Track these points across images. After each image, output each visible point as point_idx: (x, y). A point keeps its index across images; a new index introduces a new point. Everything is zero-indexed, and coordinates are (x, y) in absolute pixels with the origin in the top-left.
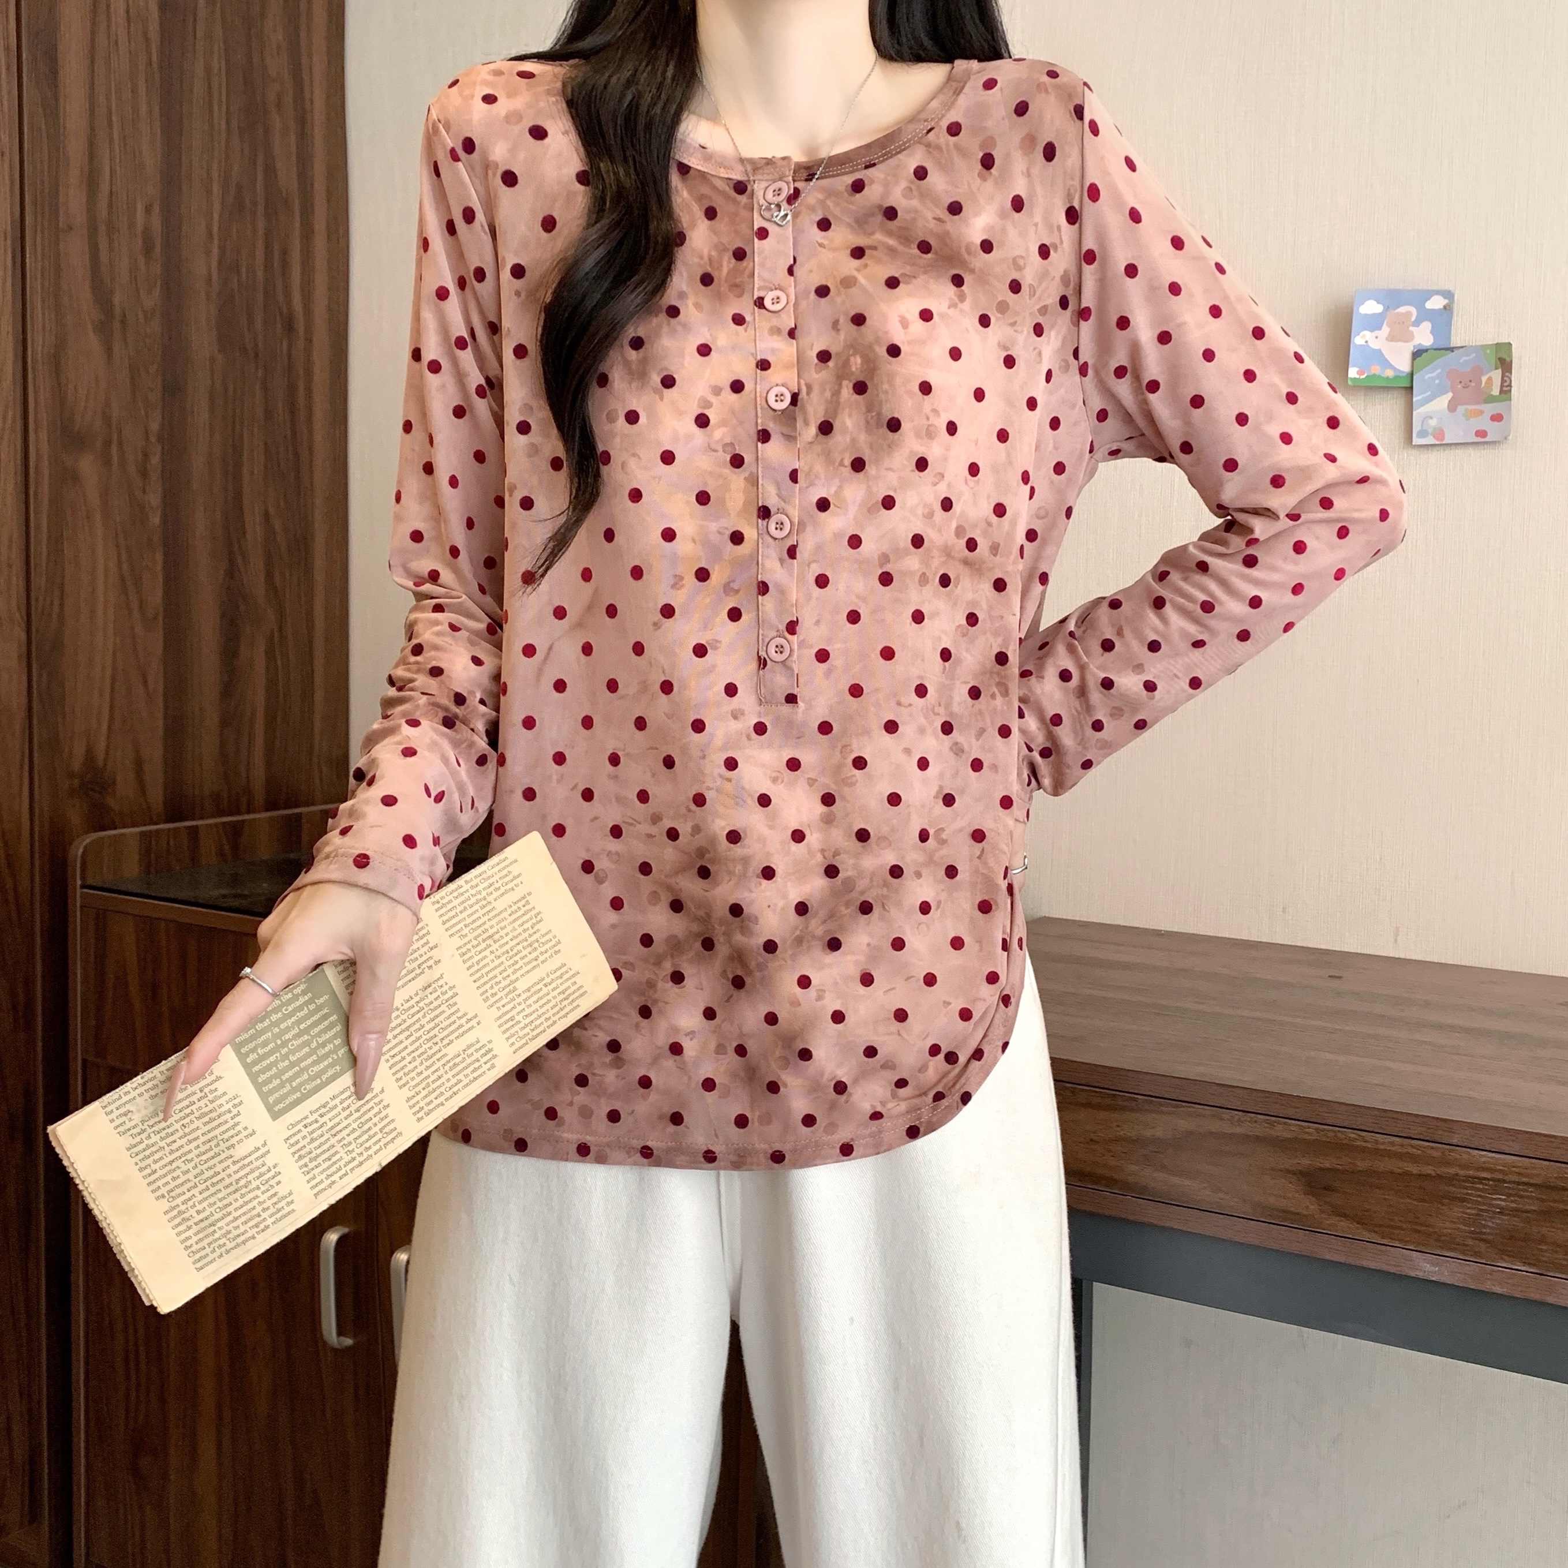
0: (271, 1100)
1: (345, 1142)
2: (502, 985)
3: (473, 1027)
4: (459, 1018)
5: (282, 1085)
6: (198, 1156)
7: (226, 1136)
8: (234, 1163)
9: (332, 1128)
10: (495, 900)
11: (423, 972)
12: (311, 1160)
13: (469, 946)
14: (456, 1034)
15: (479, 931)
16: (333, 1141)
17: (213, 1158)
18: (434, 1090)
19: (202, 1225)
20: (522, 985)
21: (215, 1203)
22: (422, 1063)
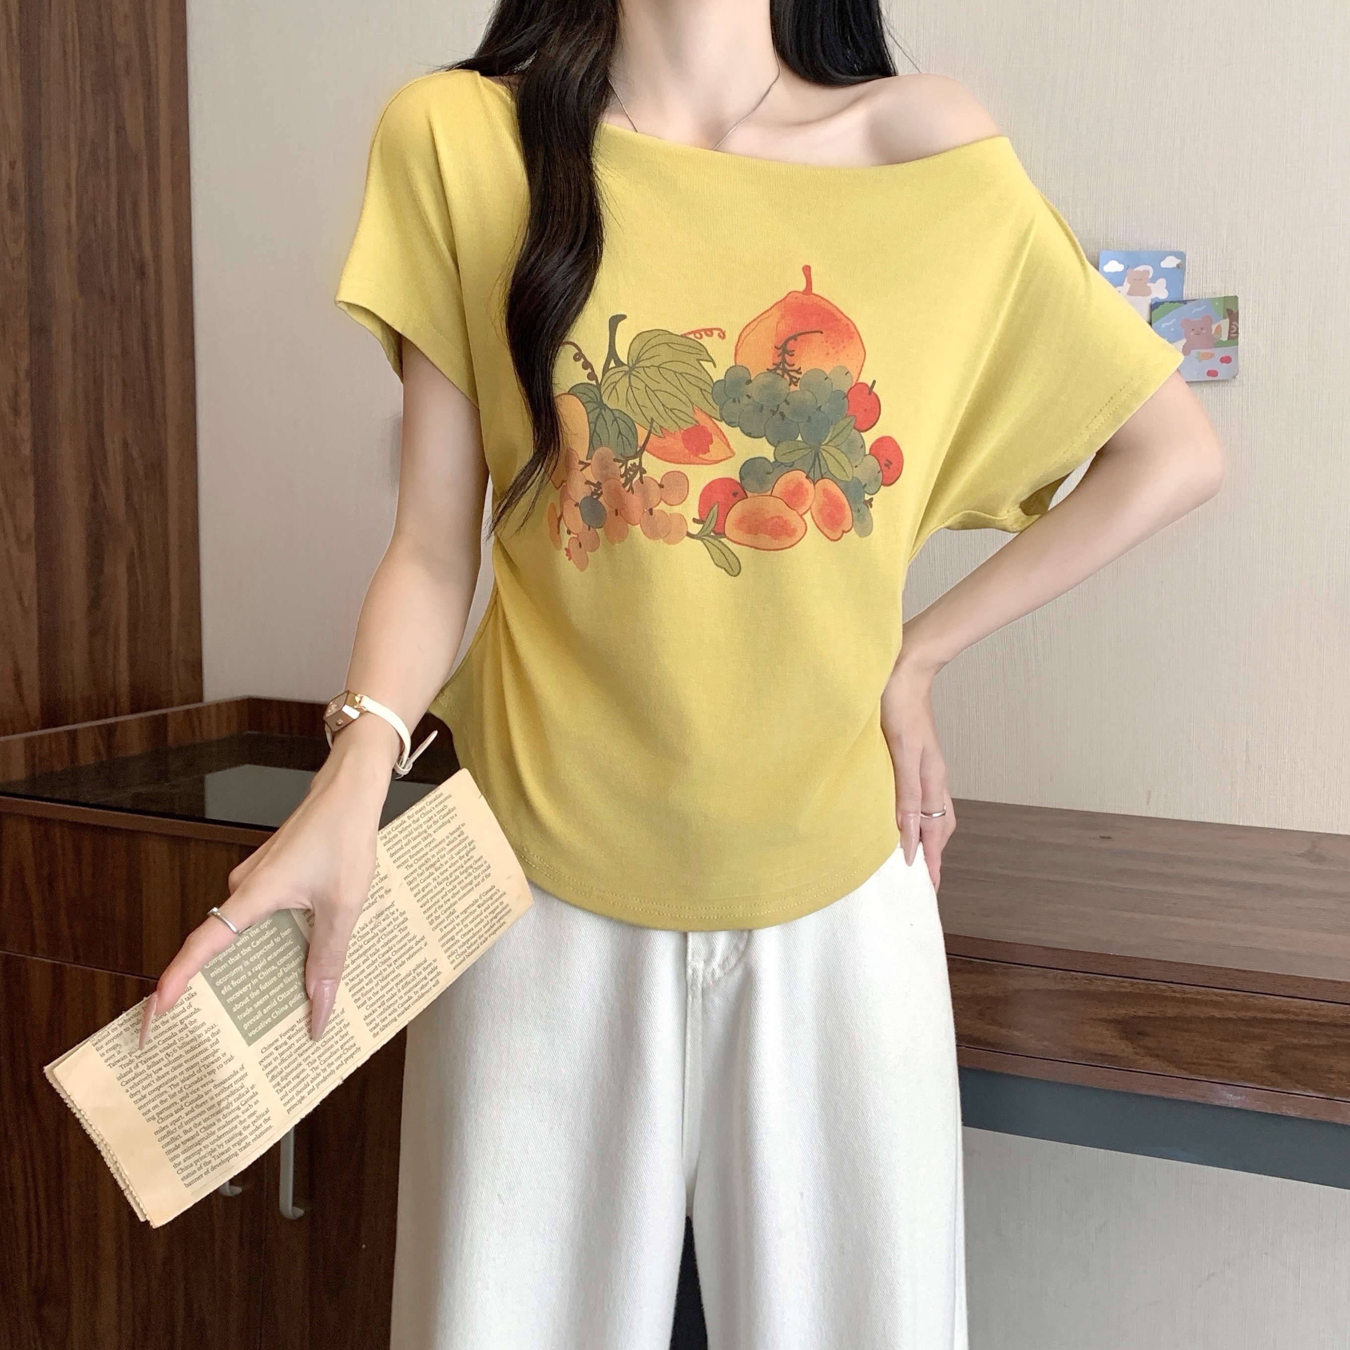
0: (246, 1026)
1: (310, 1060)
2: (444, 908)
4: (410, 941)
5: (254, 1013)
6: (183, 1081)
7: (206, 1062)
8: (216, 1086)
9: (299, 1048)
10: (435, 832)
11: (376, 902)
14: (407, 956)
15: (423, 861)
16: (300, 1060)
17: (196, 1082)
18: (389, 1007)
19: (189, 1144)
20: (460, 908)
21: (200, 1124)
22: (377, 984)
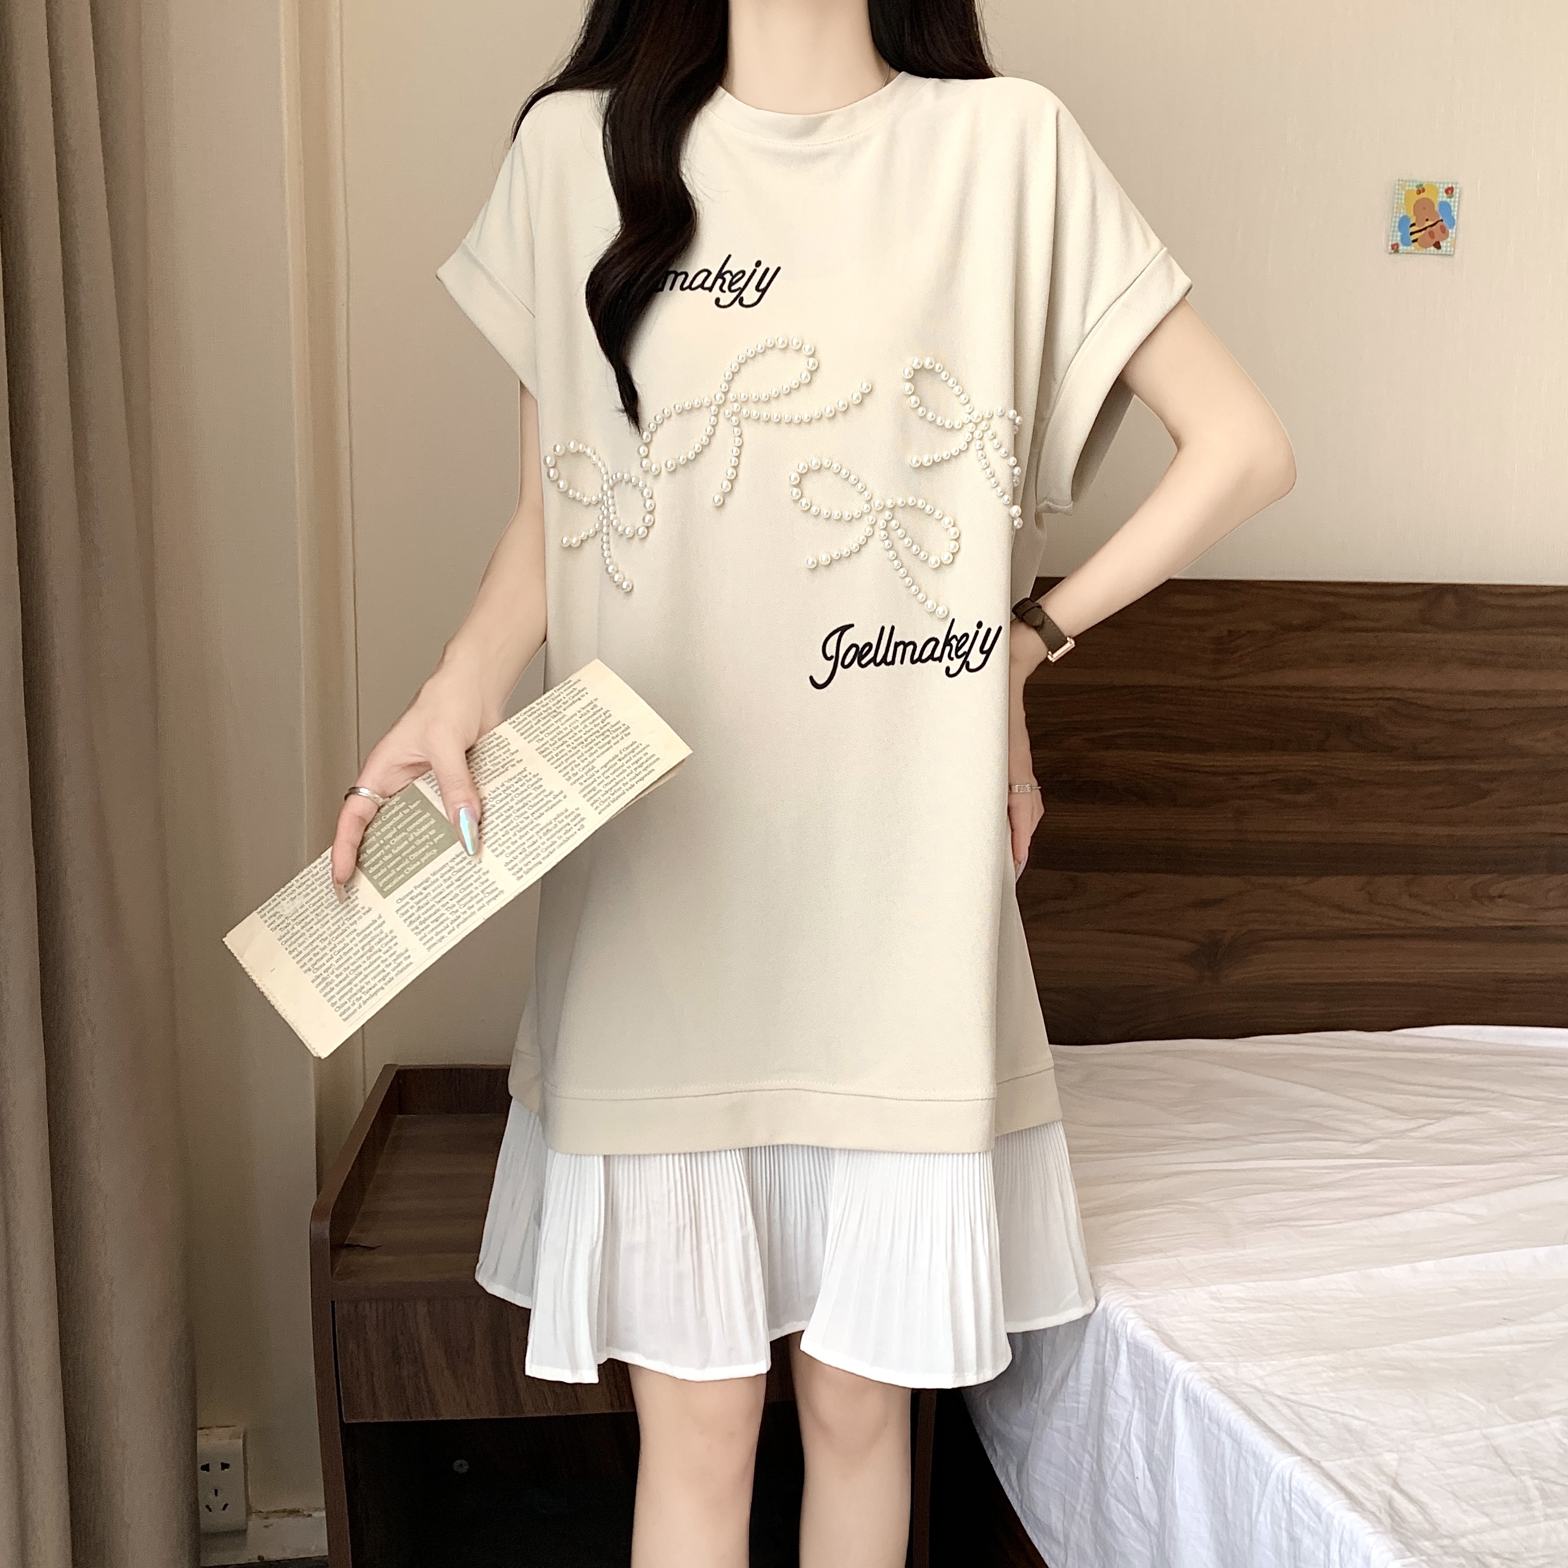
3: (560, 801)
12: (421, 923)
13: (546, 746)
